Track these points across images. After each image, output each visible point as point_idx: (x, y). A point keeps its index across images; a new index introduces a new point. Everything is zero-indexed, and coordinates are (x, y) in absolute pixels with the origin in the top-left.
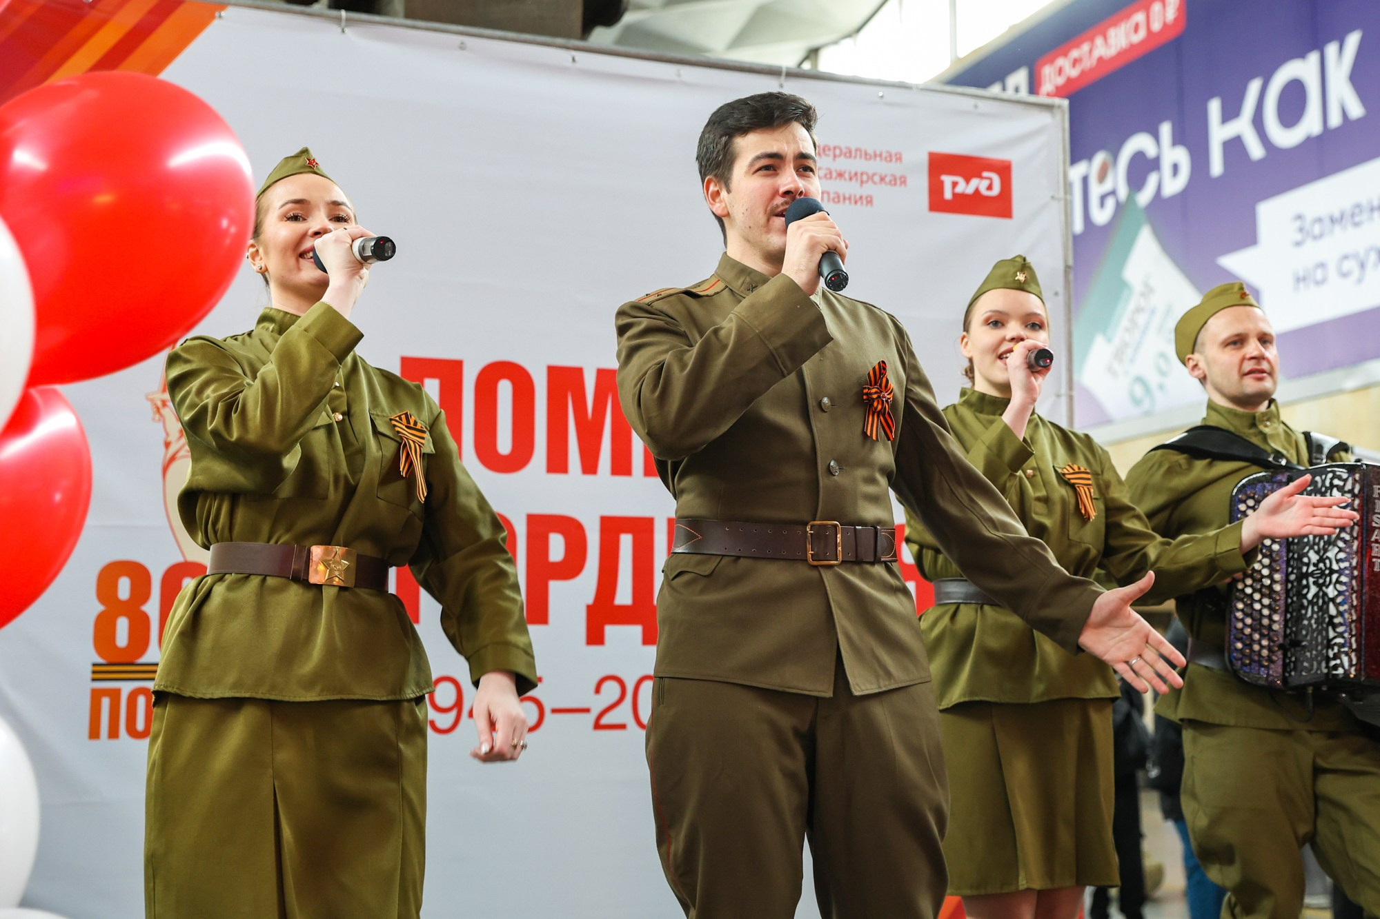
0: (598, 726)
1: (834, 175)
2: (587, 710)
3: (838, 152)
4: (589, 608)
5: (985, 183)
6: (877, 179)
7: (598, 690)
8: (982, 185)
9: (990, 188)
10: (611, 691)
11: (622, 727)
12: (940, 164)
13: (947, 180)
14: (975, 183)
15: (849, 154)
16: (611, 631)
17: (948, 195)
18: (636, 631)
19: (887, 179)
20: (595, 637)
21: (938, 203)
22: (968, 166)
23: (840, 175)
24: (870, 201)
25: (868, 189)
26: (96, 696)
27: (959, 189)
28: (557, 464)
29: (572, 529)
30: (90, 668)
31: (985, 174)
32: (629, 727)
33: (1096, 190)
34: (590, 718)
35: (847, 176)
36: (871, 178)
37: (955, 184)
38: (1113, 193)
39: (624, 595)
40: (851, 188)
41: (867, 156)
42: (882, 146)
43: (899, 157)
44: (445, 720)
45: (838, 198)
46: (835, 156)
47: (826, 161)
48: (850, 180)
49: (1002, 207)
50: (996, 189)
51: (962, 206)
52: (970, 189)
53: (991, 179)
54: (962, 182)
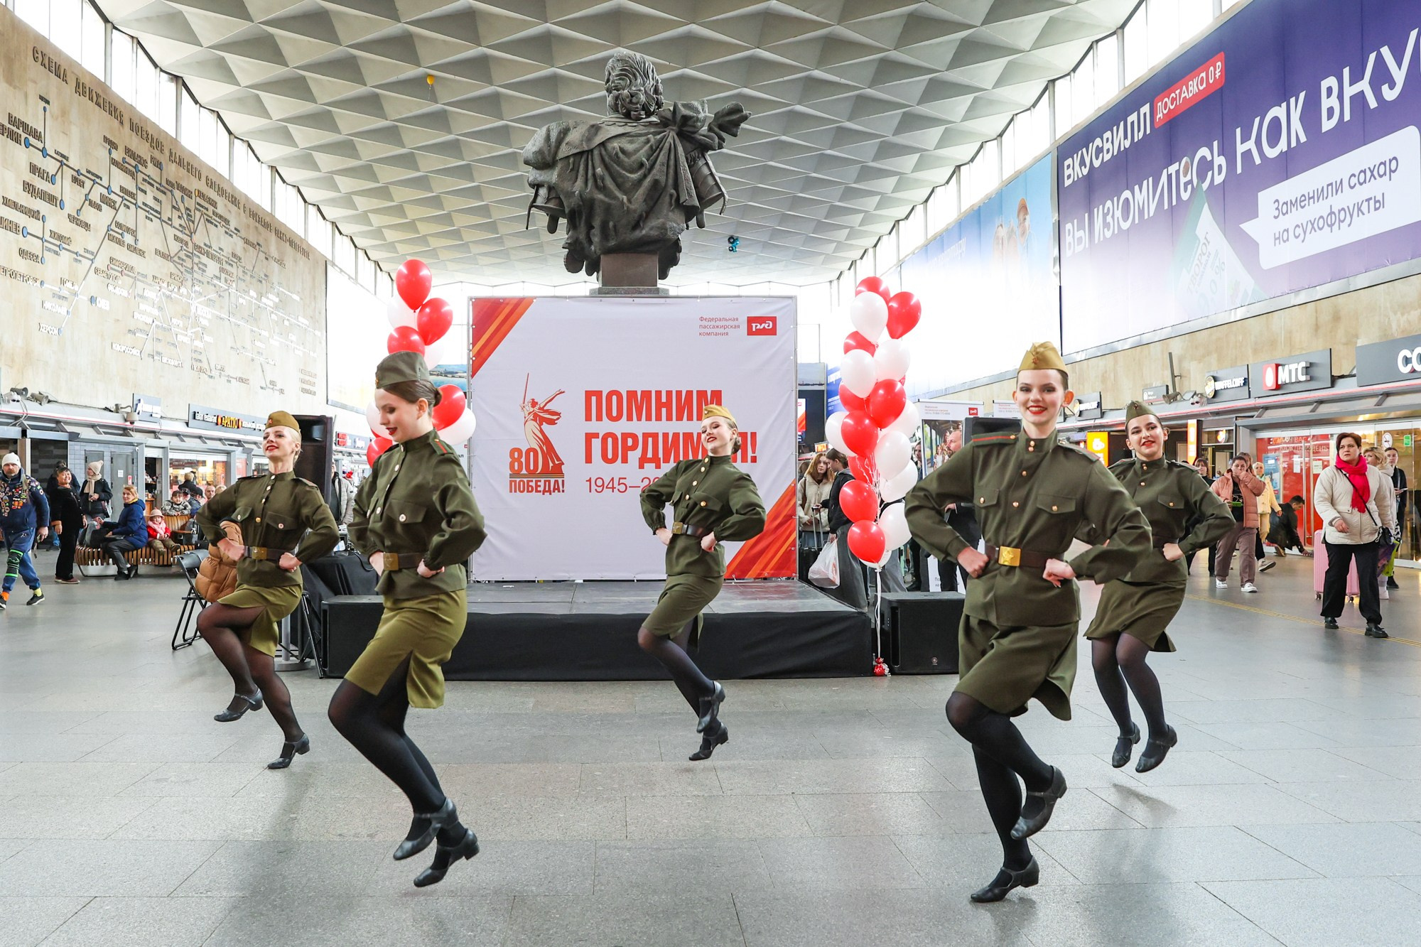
1: (716, 327)
3: (717, 319)
4: (639, 458)
8: (766, 326)
9: (768, 326)
12: (751, 320)
13: (754, 325)
14: (763, 325)
15: (720, 320)
16: (646, 465)
17: (754, 330)
18: (653, 465)
19: (733, 327)
20: (641, 467)
21: (750, 332)
22: (761, 320)
23: (718, 327)
24: (727, 334)
25: (727, 330)
26: (511, 482)
27: (758, 327)
28: (630, 418)
29: (634, 437)
31: (766, 322)
33: (1183, 180)
36: (728, 327)
37: (756, 326)
38: (1191, 182)
39: (650, 455)
40: (722, 330)
41: (727, 320)
42: (731, 317)
43: (737, 319)
44: (599, 489)
45: (716, 334)
46: (715, 321)
47: (713, 323)
48: (721, 328)
49: (773, 332)
50: (771, 327)
51: (759, 332)
52: (762, 327)
53: (769, 323)
54: (759, 325)
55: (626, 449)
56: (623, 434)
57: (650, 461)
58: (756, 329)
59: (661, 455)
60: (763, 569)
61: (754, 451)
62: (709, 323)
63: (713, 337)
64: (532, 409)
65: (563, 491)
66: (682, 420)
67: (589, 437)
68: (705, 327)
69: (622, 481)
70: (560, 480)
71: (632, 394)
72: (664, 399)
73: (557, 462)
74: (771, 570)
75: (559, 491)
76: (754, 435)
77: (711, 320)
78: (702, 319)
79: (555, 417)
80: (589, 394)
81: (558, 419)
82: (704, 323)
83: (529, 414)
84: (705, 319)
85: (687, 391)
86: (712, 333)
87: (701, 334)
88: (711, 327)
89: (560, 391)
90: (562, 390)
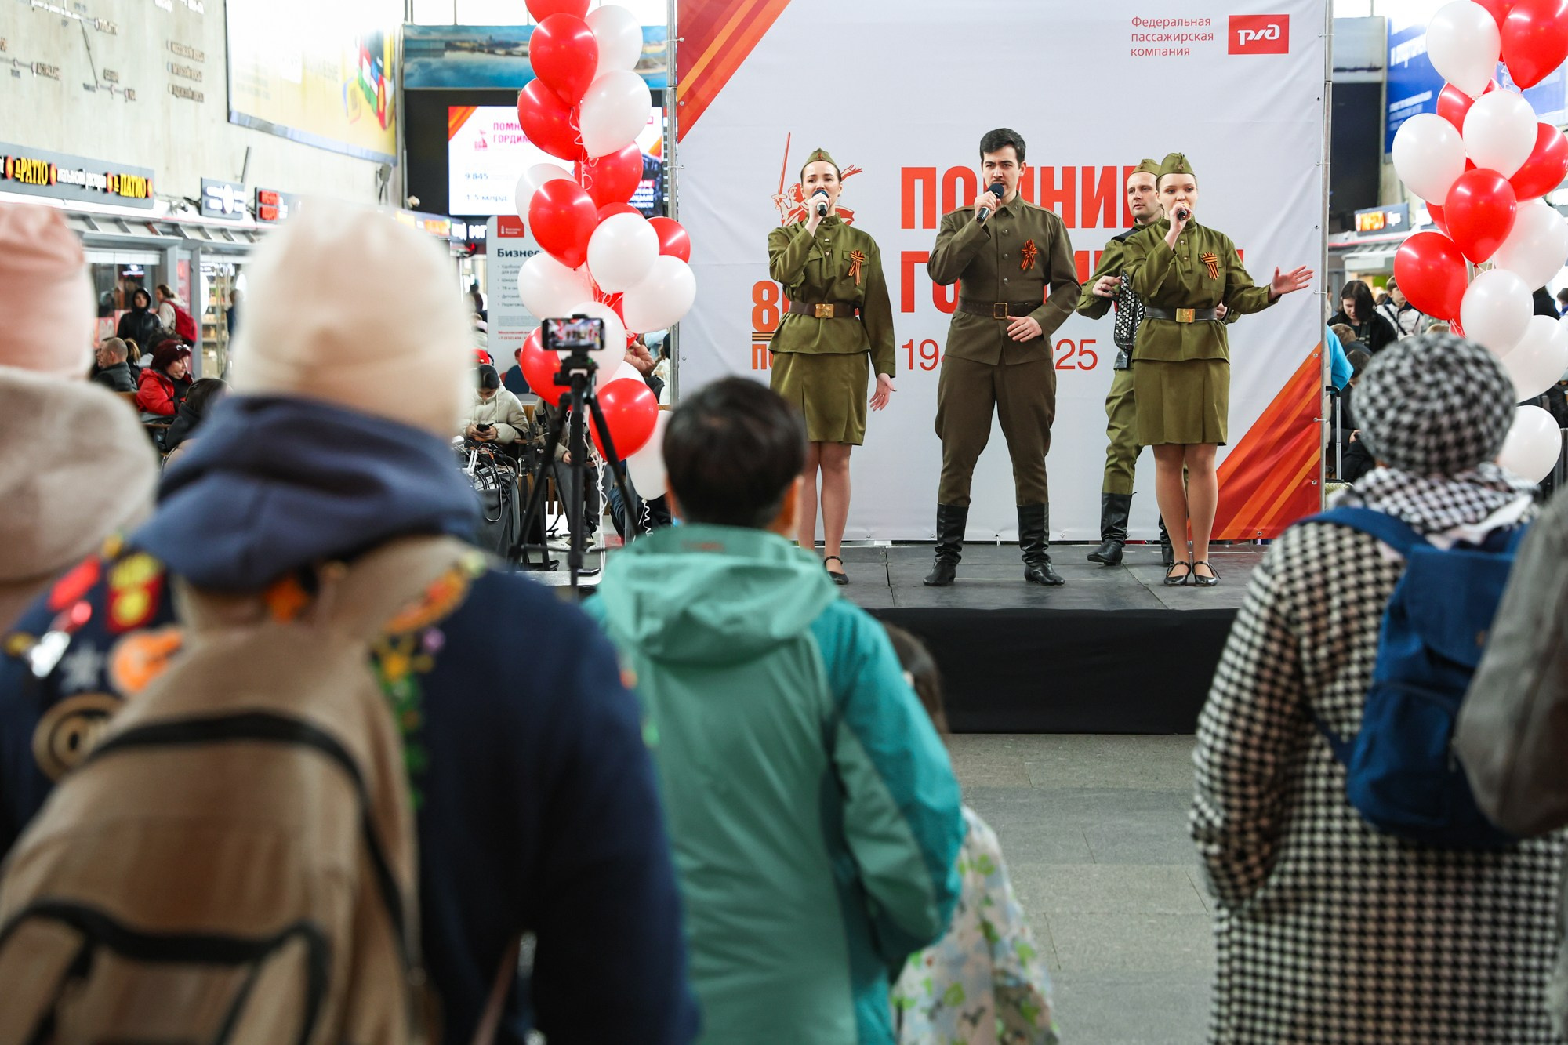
1: (1164, 37)
3: (1166, 23)
5: (1269, 32)
6: (1193, 37)
8: (1267, 34)
9: (1272, 34)
12: (1236, 23)
13: (1242, 33)
14: (1261, 32)
15: (1174, 23)
17: (1242, 42)
19: (1200, 37)
21: (1235, 48)
22: (1256, 22)
23: (1168, 37)
24: (1188, 52)
25: (1187, 44)
26: (755, 348)
27: (1250, 38)
30: (752, 335)
31: (1269, 26)
35: (1172, 37)
36: (1189, 37)
37: (1247, 35)
40: (1176, 45)
41: (1186, 23)
42: (1197, 16)
43: (1208, 22)
44: (929, 363)
45: (1166, 52)
46: (1164, 25)
47: (1159, 30)
48: (1175, 40)
49: (1281, 46)
50: (1277, 35)
51: (1253, 48)
52: (1258, 37)
53: (1274, 29)
54: (1252, 33)
58: (1246, 41)
60: (1254, 523)
62: (1152, 31)
63: (1158, 58)
64: (796, 205)
66: (1093, 226)
68: (1143, 38)
72: (1058, 185)
74: (1269, 524)
77: (1155, 23)
78: (1136, 22)
80: (909, 175)
82: (1141, 30)
83: (791, 214)
84: (1144, 23)
85: (1105, 169)
86: (1158, 51)
87: (1133, 52)
88: (1155, 38)
89: (852, 169)
90: (857, 167)
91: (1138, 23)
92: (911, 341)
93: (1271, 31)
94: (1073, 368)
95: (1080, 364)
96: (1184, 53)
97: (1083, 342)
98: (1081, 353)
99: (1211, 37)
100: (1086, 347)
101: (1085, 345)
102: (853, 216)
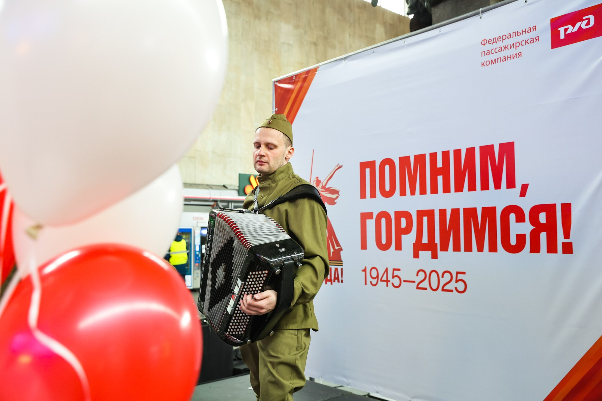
0: (418, 288)
1: (503, 48)
2: (414, 282)
3: (504, 37)
4: (414, 244)
5: (585, 22)
6: (523, 43)
7: (417, 275)
8: (583, 24)
9: (588, 24)
10: (422, 275)
11: (426, 289)
12: (557, 23)
13: (562, 30)
14: (578, 25)
15: (510, 36)
16: (421, 253)
17: (562, 37)
18: (429, 253)
19: (529, 41)
20: (416, 256)
21: (556, 42)
22: (574, 17)
23: (506, 48)
24: (520, 55)
25: (519, 49)
27: (569, 32)
28: (403, 193)
29: (407, 215)
31: (584, 18)
32: (428, 289)
34: (415, 285)
35: (509, 47)
36: (521, 44)
37: (566, 30)
39: (425, 240)
40: (513, 51)
41: (518, 34)
42: (526, 27)
43: (535, 28)
44: (374, 282)
45: (505, 59)
46: (503, 40)
47: (500, 44)
48: (511, 48)
50: (592, 23)
51: (572, 39)
52: (576, 29)
53: (589, 19)
54: (570, 27)
55: (401, 232)
56: (396, 213)
57: (425, 248)
58: (566, 35)
59: (437, 240)
61: (567, 235)
62: (495, 46)
63: (500, 64)
65: (342, 281)
66: (462, 191)
67: (365, 217)
68: (489, 52)
69: (396, 273)
70: (339, 268)
71: (404, 161)
72: (440, 164)
73: (337, 248)
75: (339, 282)
76: (567, 208)
77: (497, 40)
78: (483, 42)
79: (334, 196)
80: (364, 166)
81: (337, 197)
82: (488, 47)
84: (489, 42)
85: (468, 150)
86: (499, 59)
87: (482, 64)
88: (497, 50)
89: (338, 166)
90: (340, 165)
91: (485, 43)
92: (366, 267)
93: (587, 21)
94: (452, 291)
95: (456, 288)
96: (518, 56)
97: (458, 273)
98: (457, 281)
99: (537, 39)
100: (460, 277)
101: (459, 275)
102: (340, 193)
